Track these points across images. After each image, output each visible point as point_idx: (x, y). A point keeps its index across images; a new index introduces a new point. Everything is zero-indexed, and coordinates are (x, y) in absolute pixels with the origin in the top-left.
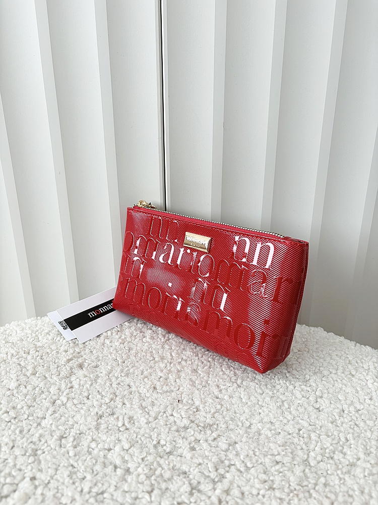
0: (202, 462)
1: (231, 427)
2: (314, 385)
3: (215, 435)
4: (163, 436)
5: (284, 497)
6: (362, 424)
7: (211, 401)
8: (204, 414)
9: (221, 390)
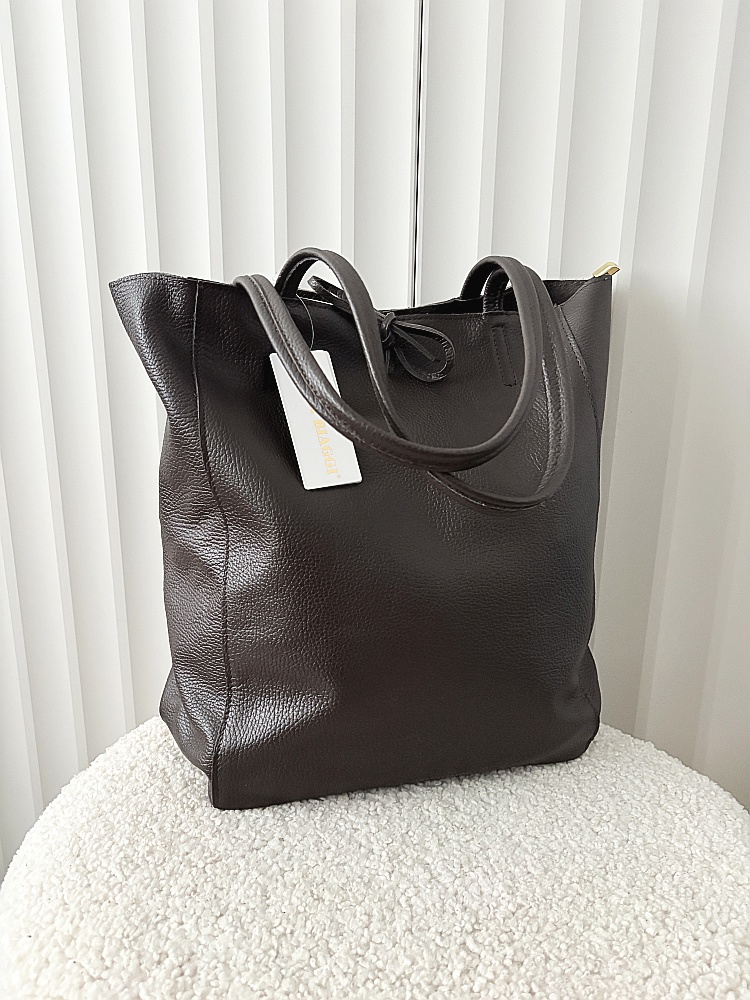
0: (447, 857)
1: (489, 833)
2: (605, 808)
3: (468, 837)
4: (413, 829)
5: (524, 904)
6: (643, 858)
7: (474, 802)
8: (462, 814)
9: (488, 794)
